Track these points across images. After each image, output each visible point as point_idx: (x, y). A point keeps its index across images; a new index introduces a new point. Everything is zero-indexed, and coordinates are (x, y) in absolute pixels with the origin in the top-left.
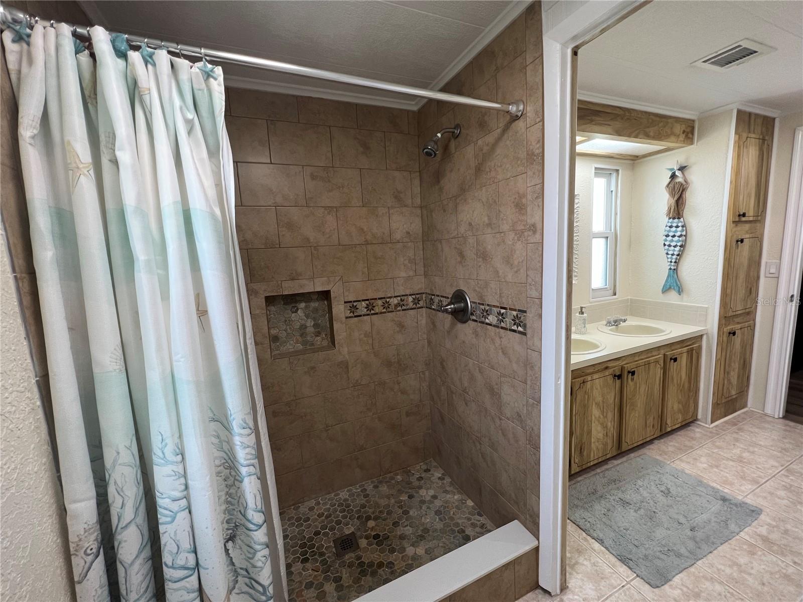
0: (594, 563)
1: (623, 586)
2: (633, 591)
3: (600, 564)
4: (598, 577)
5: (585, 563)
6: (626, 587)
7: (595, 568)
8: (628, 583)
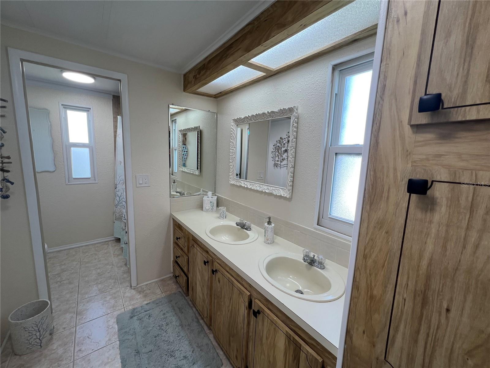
0: (138, 299)
1: (124, 305)
2: (120, 308)
3: (136, 301)
4: (131, 298)
5: (139, 297)
6: (123, 306)
7: (136, 299)
8: (124, 308)
